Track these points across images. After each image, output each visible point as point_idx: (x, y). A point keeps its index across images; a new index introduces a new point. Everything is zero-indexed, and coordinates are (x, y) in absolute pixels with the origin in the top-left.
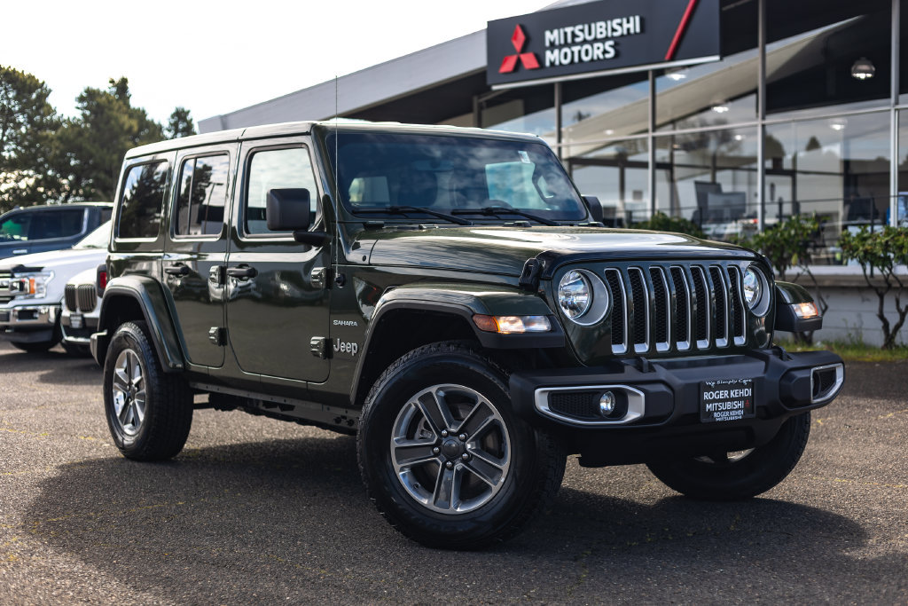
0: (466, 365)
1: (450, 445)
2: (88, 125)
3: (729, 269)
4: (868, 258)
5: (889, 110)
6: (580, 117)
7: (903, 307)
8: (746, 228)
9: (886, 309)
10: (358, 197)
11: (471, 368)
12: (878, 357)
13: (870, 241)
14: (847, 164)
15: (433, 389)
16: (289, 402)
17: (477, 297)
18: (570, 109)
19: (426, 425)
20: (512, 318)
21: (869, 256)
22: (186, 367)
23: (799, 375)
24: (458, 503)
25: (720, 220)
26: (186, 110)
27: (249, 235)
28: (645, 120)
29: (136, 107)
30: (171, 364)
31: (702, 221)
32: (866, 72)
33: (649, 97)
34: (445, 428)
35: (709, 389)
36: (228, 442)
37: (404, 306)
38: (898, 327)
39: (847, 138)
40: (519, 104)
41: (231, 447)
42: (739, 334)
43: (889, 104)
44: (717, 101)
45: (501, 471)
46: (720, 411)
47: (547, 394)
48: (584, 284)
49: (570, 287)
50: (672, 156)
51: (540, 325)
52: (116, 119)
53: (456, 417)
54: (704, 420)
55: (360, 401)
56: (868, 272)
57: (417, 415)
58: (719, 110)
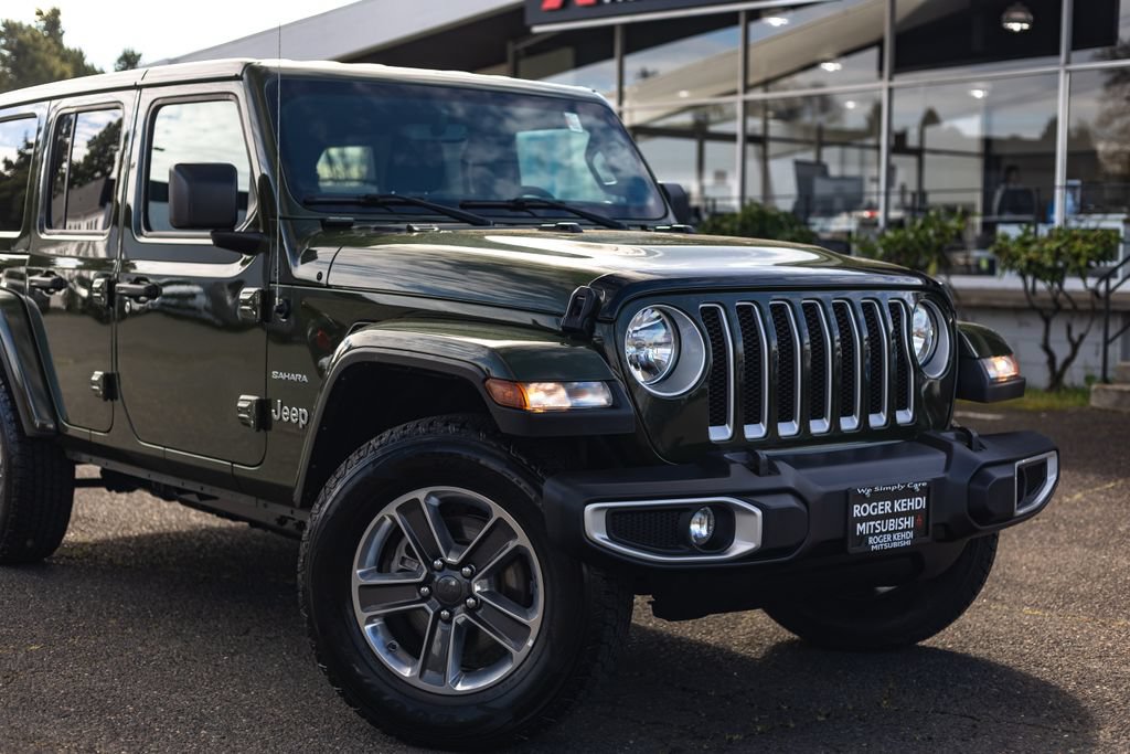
0: (474, 456)
1: (447, 583)
2: (8, 70)
3: (891, 305)
4: (1034, 269)
5: (1057, 73)
6: (645, 75)
7: (1075, 336)
8: (864, 224)
9: (1052, 337)
10: (360, 172)
11: (482, 462)
12: (1043, 402)
13: (1034, 247)
14: (988, 142)
15: (421, 494)
16: (207, 490)
17: (493, 351)
18: (634, 63)
19: (408, 549)
20: (550, 386)
21: (1033, 267)
22: (59, 430)
23: (998, 474)
24: (460, 676)
25: (830, 212)
26: (137, 52)
27: (150, 234)
28: (734, 78)
29: (72, 47)
30: (38, 423)
31: (808, 212)
32: (1021, 22)
33: (740, 47)
34: (438, 556)
35: (862, 499)
36: (135, 531)
37: (376, 359)
38: (1068, 362)
39: (988, 108)
40: (567, 54)
41: (139, 539)
42: (904, 407)
43: (1057, 64)
44: (827, 55)
45: (527, 628)
46: (878, 535)
47: (604, 513)
48: (666, 328)
49: (642, 334)
50: (766, 127)
51: (595, 397)
52: (44, 63)
53: (456, 537)
54: (853, 549)
55: (308, 501)
56: (1030, 285)
57: (395, 535)
58: (829, 67)
